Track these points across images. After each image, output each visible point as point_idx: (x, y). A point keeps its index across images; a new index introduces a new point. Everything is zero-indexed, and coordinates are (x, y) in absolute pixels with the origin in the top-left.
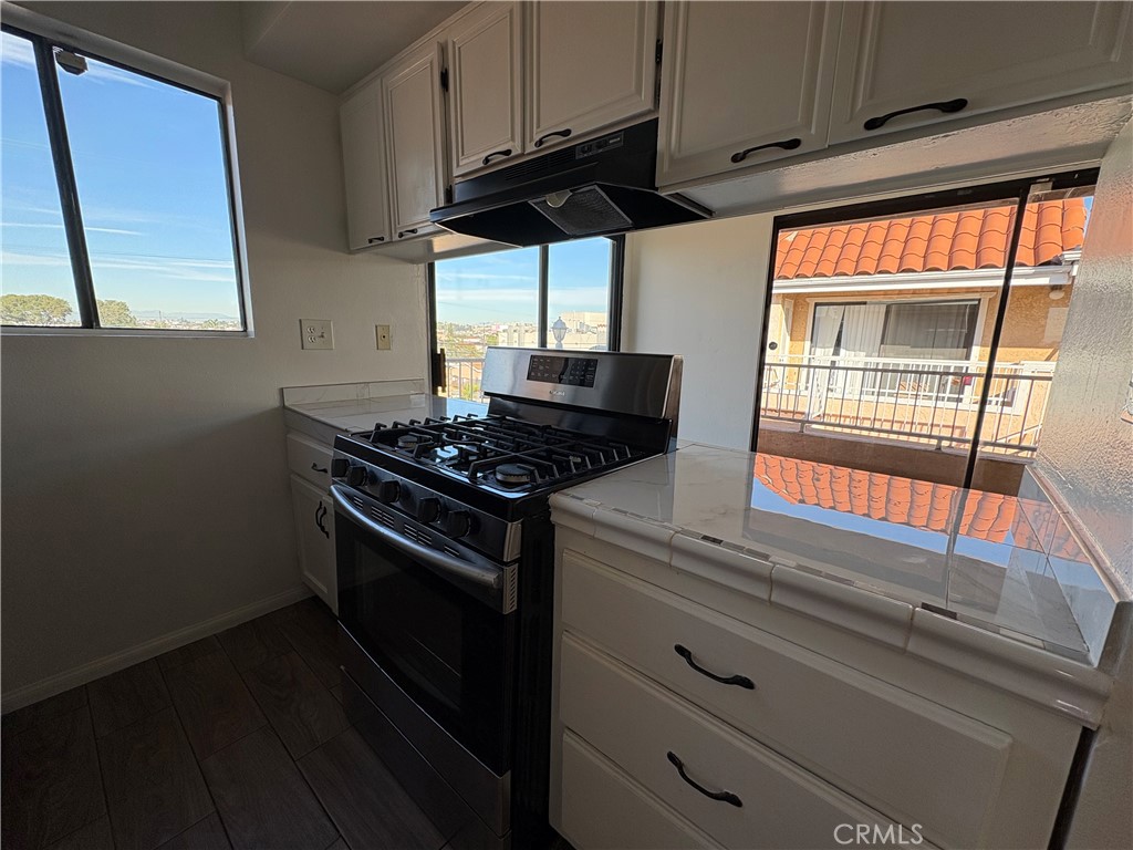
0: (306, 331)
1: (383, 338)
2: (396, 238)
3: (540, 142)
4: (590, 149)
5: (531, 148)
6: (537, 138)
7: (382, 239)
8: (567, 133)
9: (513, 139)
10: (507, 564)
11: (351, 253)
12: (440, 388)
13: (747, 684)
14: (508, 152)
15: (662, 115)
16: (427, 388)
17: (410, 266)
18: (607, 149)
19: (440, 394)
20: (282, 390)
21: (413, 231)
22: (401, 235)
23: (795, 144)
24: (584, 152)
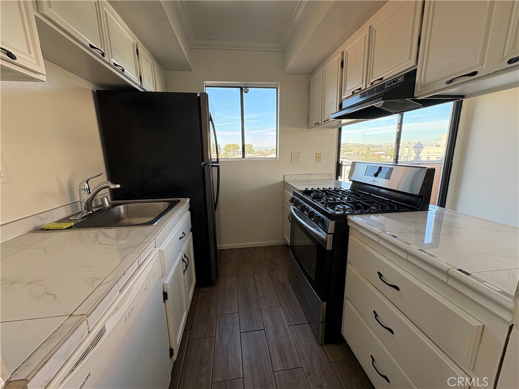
0: (293, 156)
1: (318, 158)
2: (323, 122)
3: (372, 84)
4: (391, 83)
5: (369, 86)
6: (371, 82)
7: (318, 123)
8: (381, 79)
9: (363, 83)
10: (329, 234)
11: (309, 128)
12: (339, 177)
13: (397, 288)
14: (360, 89)
15: (419, 68)
16: (334, 177)
17: (331, 130)
18: (397, 82)
19: (339, 180)
20: (284, 176)
21: (328, 120)
22: (324, 122)
23: (475, 73)
24: (388, 85)
